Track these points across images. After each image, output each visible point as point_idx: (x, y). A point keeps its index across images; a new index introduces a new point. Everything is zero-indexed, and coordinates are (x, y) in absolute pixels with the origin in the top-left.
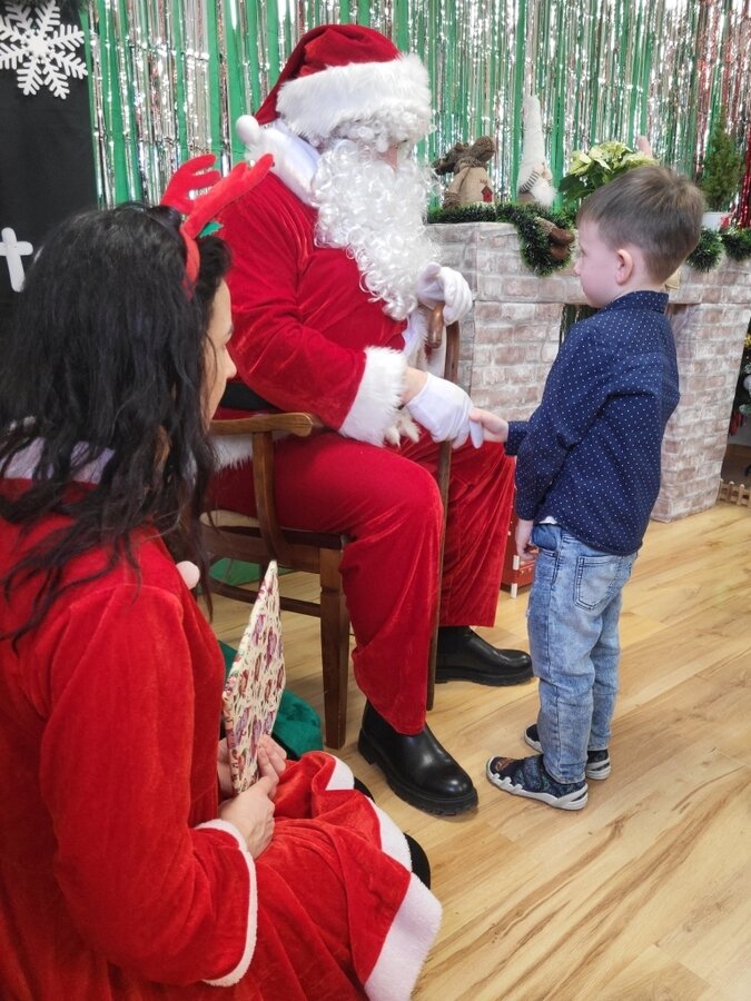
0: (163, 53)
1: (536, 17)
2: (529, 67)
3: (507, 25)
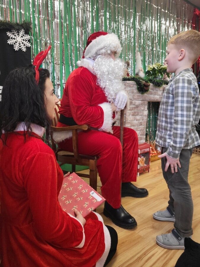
0: (49, 42)
1: (138, 34)
2: (137, 46)
3: (131, 36)
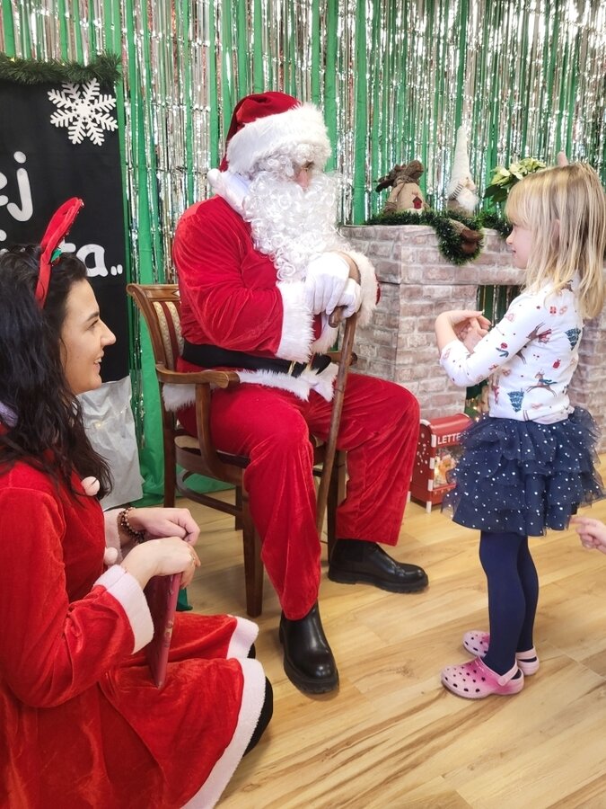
0: (177, 108)
1: (474, 64)
2: (468, 102)
3: (449, 71)
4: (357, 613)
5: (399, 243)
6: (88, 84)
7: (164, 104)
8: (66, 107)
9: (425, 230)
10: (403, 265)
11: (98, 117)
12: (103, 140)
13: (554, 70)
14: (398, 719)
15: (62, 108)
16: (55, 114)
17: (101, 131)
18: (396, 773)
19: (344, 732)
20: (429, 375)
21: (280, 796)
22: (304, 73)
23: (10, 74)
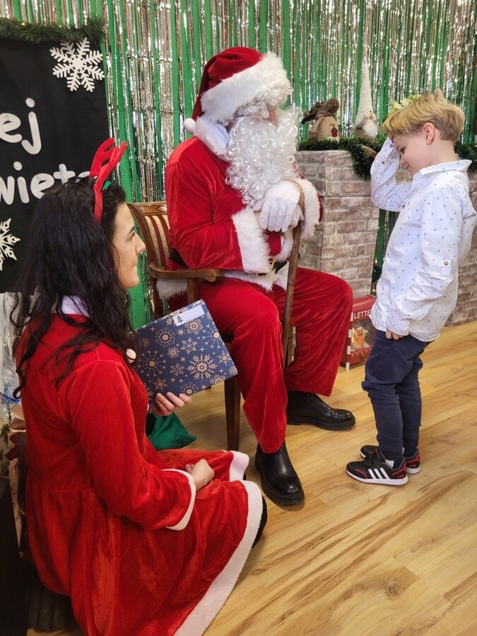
0: (147, 59)
2: (366, 50)
3: (352, 25)
4: (309, 446)
5: (324, 165)
6: (81, 43)
7: (136, 57)
8: (64, 61)
9: (343, 154)
10: (327, 182)
11: (89, 69)
12: (94, 87)
13: (430, 23)
14: (354, 520)
15: (62, 62)
16: (56, 67)
17: (92, 80)
18: (360, 557)
19: (317, 530)
20: (345, 266)
21: (281, 576)
22: (243, 30)
23: (22, 35)
